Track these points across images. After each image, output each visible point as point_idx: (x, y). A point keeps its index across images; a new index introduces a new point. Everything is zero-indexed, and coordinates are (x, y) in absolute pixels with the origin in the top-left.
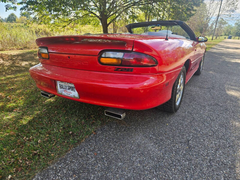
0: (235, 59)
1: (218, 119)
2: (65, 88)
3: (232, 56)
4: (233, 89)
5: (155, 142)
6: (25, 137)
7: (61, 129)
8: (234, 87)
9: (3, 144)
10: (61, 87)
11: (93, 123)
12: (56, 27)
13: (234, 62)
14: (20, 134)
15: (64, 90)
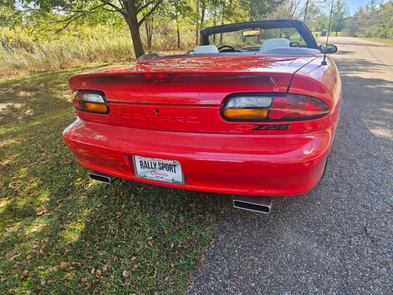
0: (351, 72)
1: (384, 180)
2: (153, 166)
3: (344, 66)
4: (378, 125)
5: (317, 241)
6: (93, 270)
7: (151, 240)
8: (377, 122)
9: (56, 291)
10: (144, 165)
11: (200, 219)
12: (43, 31)
13: (352, 78)
14: (79, 264)
15: (151, 170)
